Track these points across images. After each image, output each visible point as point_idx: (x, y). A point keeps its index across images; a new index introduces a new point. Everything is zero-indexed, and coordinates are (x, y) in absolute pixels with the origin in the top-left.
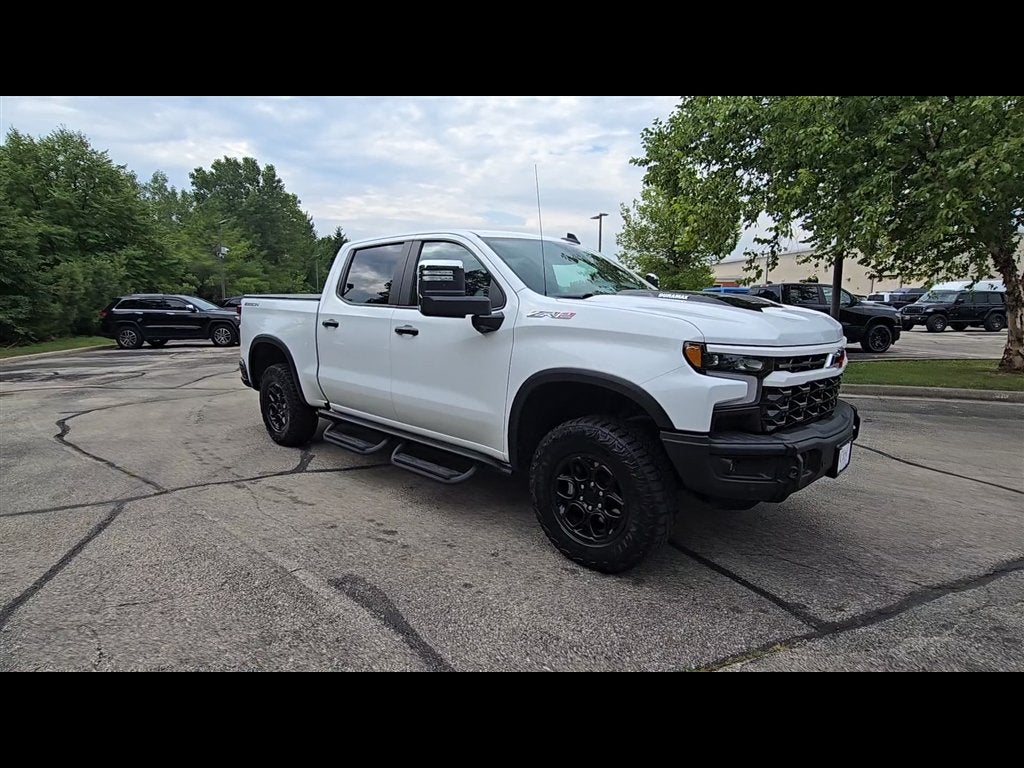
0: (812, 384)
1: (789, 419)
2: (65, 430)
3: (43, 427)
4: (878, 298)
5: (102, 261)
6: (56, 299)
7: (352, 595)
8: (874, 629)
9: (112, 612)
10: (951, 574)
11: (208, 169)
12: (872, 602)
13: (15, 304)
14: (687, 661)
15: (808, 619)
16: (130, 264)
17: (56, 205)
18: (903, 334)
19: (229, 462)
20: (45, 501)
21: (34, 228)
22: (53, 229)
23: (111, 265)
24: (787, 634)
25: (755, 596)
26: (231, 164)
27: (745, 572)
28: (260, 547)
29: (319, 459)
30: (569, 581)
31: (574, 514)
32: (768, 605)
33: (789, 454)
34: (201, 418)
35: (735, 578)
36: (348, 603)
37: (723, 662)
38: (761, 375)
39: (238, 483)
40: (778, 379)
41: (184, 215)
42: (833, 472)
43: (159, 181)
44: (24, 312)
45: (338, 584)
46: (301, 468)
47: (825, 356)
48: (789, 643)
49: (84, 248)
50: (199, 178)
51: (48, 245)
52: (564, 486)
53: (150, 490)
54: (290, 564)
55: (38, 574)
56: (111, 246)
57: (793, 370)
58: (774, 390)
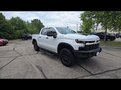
0: (93, 45)
1: (89, 49)
2: (14, 49)
3: (12, 48)
4: (114, 34)
5: (21, 31)
6: (16, 35)
7: (38, 68)
8: (99, 75)
9: (12, 68)
10: (112, 69)
11: (33, 20)
12: (100, 72)
13: (12, 35)
14: (74, 77)
15: (91, 73)
16: (24, 31)
17: (16, 24)
18: (116, 38)
19: (30, 53)
20: (10, 56)
21: (14, 27)
22: (16, 27)
23: (22, 31)
24: (87, 75)
25: (85, 70)
26: (35, 19)
27: (85, 67)
28: (30, 62)
29: (39, 53)
30: (63, 67)
31: (64, 60)
32: (86, 71)
33: (89, 53)
34: (28, 48)
35: (83, 68)
36: (37, 68)
37: (78, 78)
38: (85, 43)
39: (30, 55)
40: (87, 44)
41: (30, 25)
42: (96, 56)
43: (28, 22)
44: (13, 36)
45: (37, 66)
46: (37, 54)
47: (95, 41)
48: (87, 76)
49: (19, 29)
50: (32, 21)
51: (16, 29)
52: (63, 56)
53: (21, 55)
54: (32, 64)
55: (6, 64)
56: (22, 29)
57: (90, 43)
58: (87, 45)
